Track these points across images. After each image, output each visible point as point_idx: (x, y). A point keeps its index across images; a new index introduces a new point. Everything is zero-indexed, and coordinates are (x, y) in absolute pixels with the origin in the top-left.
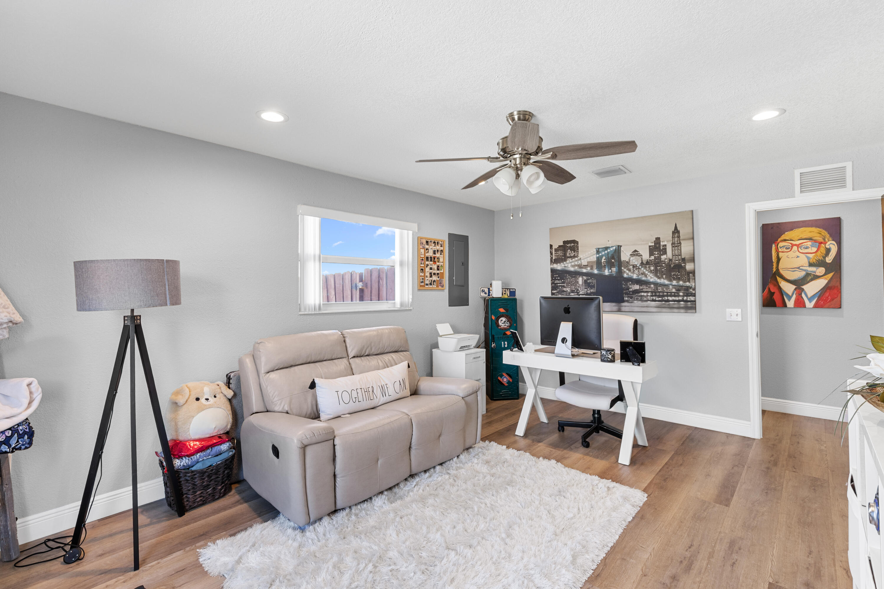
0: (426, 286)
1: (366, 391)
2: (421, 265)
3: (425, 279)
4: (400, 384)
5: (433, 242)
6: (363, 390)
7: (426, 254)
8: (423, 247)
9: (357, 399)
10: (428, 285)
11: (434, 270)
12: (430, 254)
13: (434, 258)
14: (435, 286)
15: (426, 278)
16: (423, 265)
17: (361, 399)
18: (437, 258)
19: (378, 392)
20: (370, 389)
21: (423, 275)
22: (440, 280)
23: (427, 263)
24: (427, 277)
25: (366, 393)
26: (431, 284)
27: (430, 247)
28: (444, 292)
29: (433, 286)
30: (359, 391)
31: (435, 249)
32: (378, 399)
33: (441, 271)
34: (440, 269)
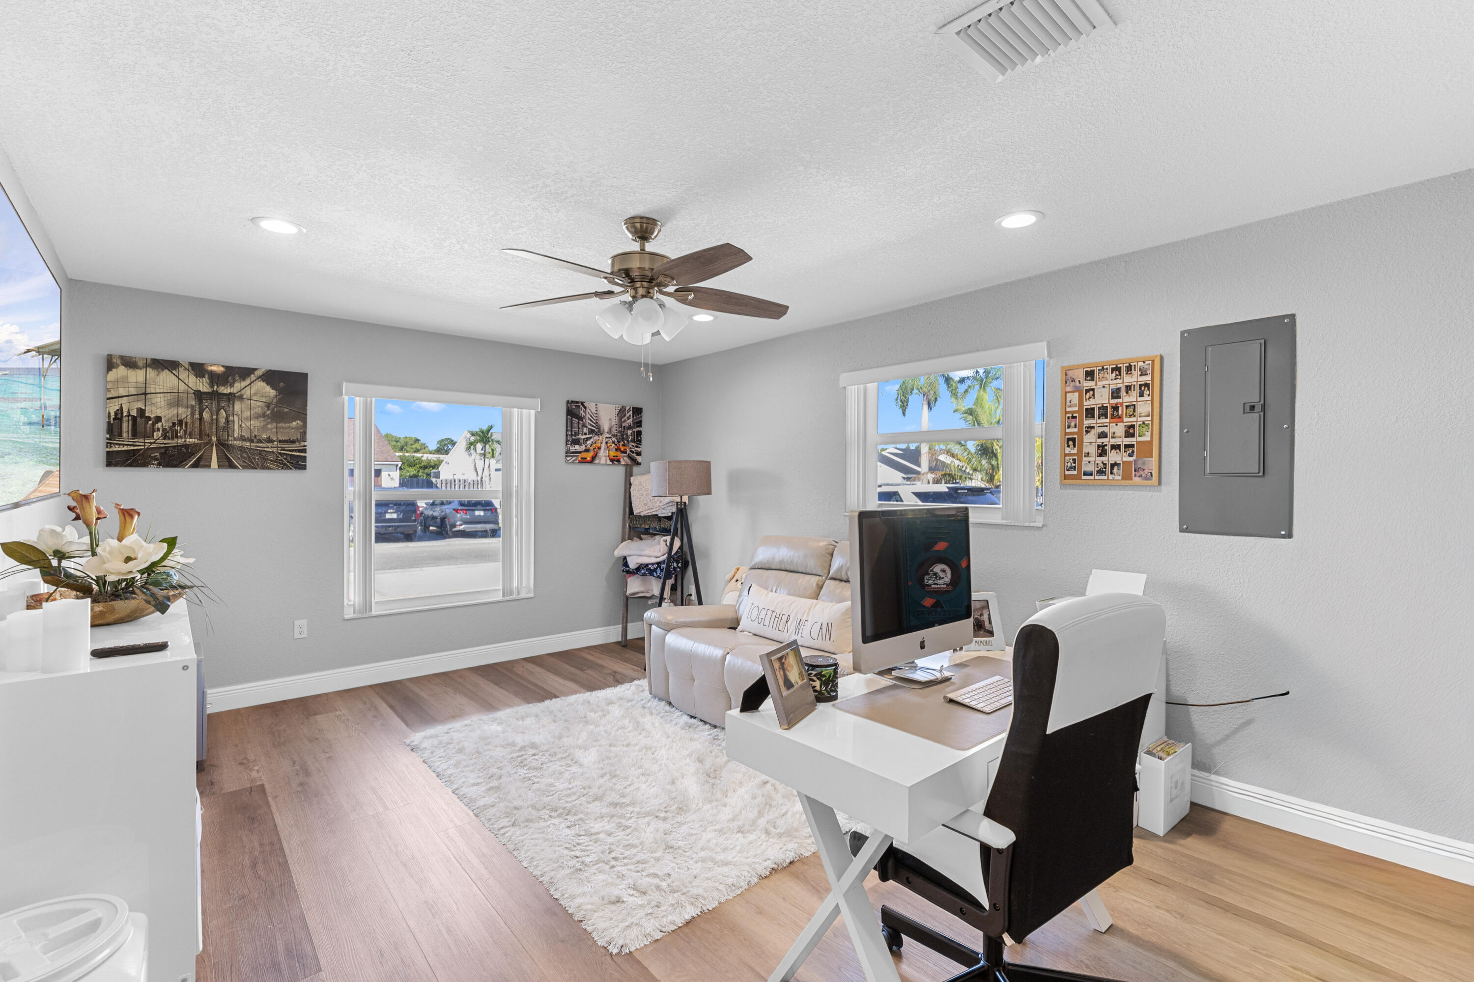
0: (1084, 477)
1: (778, 616)
2: (1067, 430)
3: (1081, 461)
4: (821, 629)
5: (1110, 371)
6: (774, 614)
7: (1085, 403)
8: (1075, 387)
9: (763, 620)
10: (1091, 474)
11: (1113, 437)
12: (1102, 398)
13: (1115, 408)
14: (1120, 478)
15: (1084, 459)
16: (1076, 430)
17: (767, 623)
18: (1127, 407)
19: (792, 625)
20: (785, 618)
21: (1075, 451)
22: (1135, 461)
23: (1087, 422)
24: (1088, 455)
25: (777, 619)
26: (1101, 472)
27: (1099, 383)
28: (1160, 491)
29: (1111, 477)
30: (770, 613)
31: (1121, 385)
32: (788, 634)
33: (1140, 439)
34: (1137, 434)
